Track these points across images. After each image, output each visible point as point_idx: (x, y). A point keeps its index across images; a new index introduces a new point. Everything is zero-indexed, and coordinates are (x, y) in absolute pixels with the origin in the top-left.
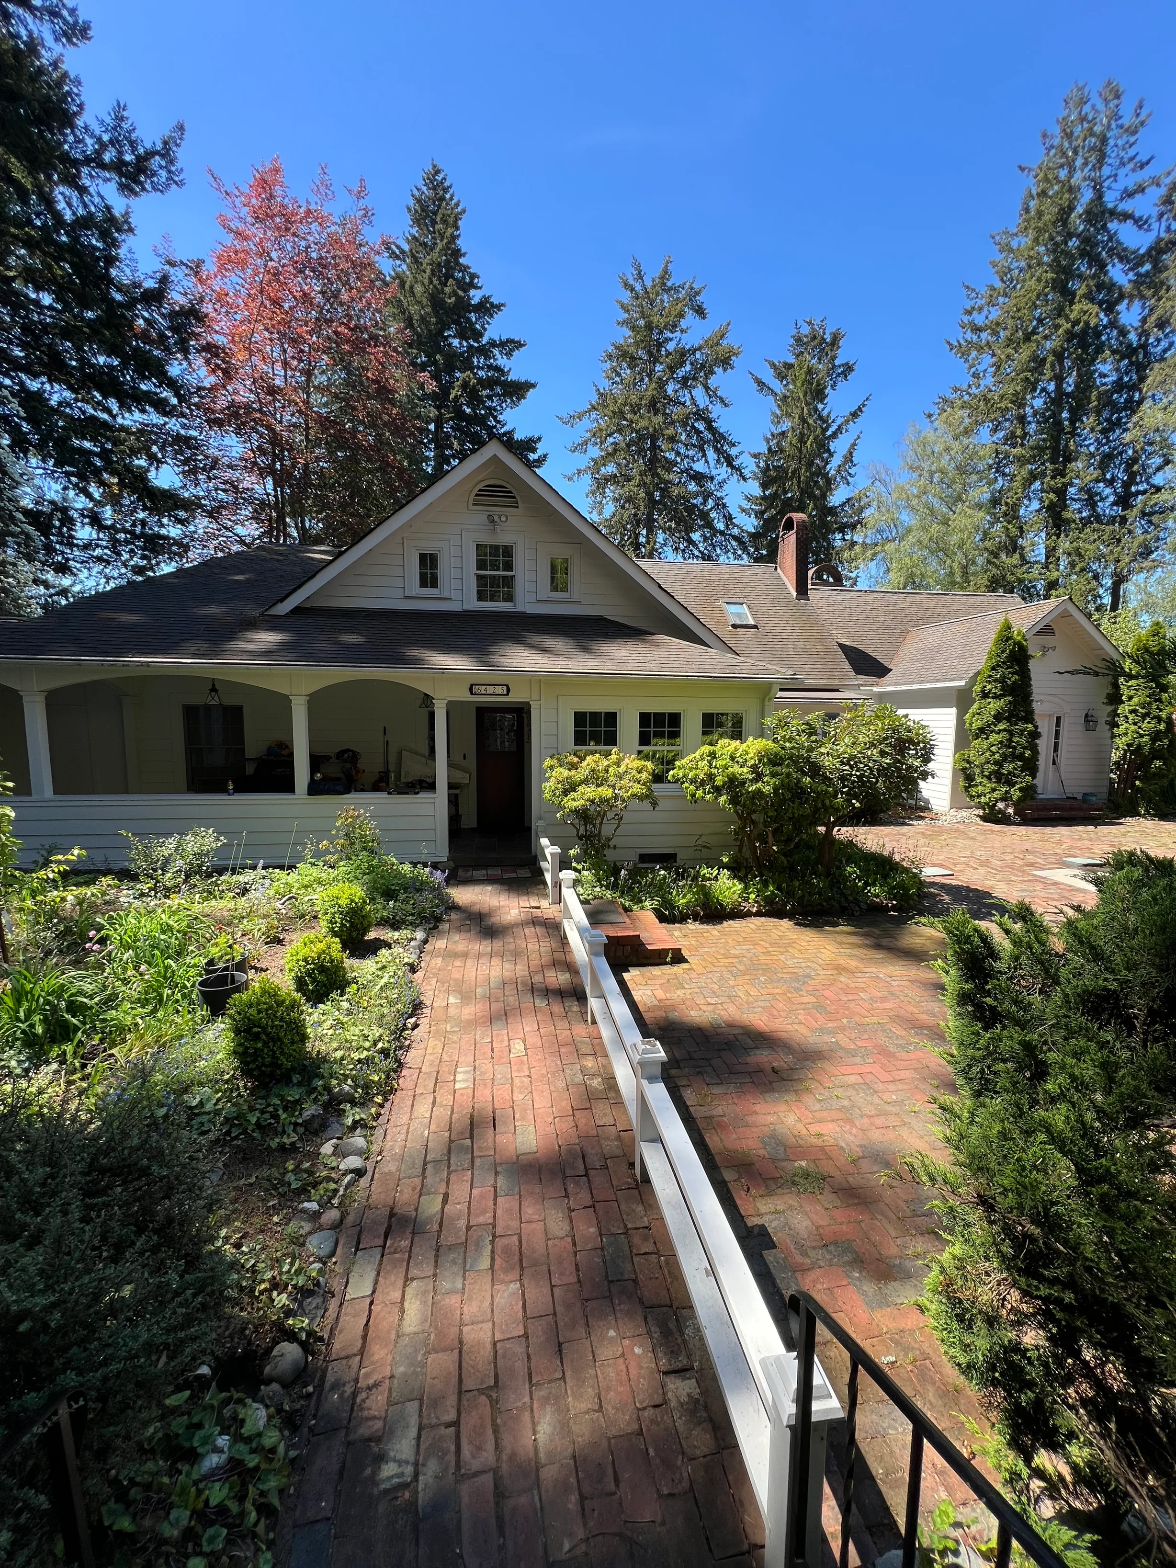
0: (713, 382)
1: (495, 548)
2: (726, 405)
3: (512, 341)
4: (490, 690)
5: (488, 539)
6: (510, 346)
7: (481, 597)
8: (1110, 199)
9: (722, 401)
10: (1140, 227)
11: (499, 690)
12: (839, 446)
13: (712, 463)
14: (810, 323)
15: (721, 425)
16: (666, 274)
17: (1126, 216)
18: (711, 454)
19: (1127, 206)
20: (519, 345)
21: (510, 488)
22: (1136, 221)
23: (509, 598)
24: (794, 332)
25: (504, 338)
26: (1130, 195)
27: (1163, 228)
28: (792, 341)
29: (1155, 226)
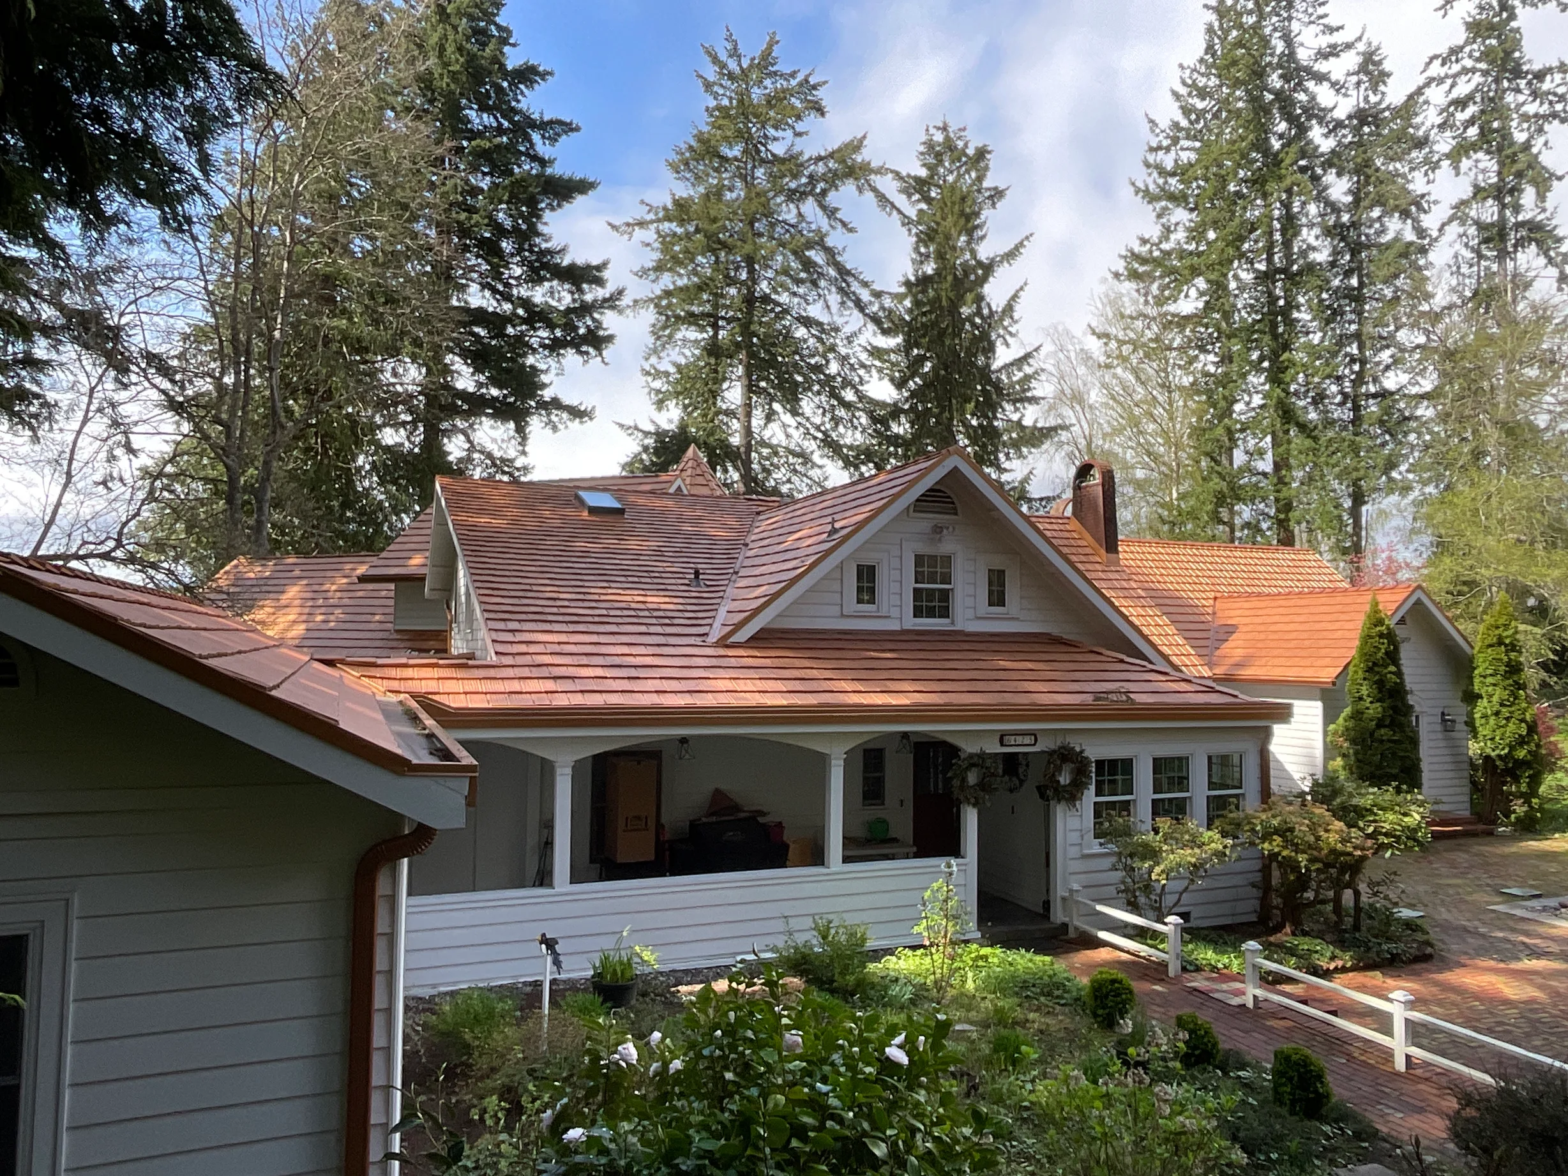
0: (832, 198)
1: (933, 558)
2: (851, 230)
3: (560, 123)
4: (1020, 740)
5: (926, 550)
6: (556, 129)
7: (918, 612)
8: (1303, 55)
9: (844, 224)
10: (1338, 91)
11: (1028, 740)
12: (995, 293)
13: (835, 308)
14: (944, 129)
15: (848, 260)
16: (767, 55)
17: (1321, 78)
18: (834, 298)
19: (1322, 67)
20: (569, 128)
21: (949, 493)
22: (1333, 84)
23: (945, 613)
24: (924, 138)
25: (546, 118)
26: (1326, 56)
27: (1361, 99)
28: (922, 149)
29: (1353, 92)
